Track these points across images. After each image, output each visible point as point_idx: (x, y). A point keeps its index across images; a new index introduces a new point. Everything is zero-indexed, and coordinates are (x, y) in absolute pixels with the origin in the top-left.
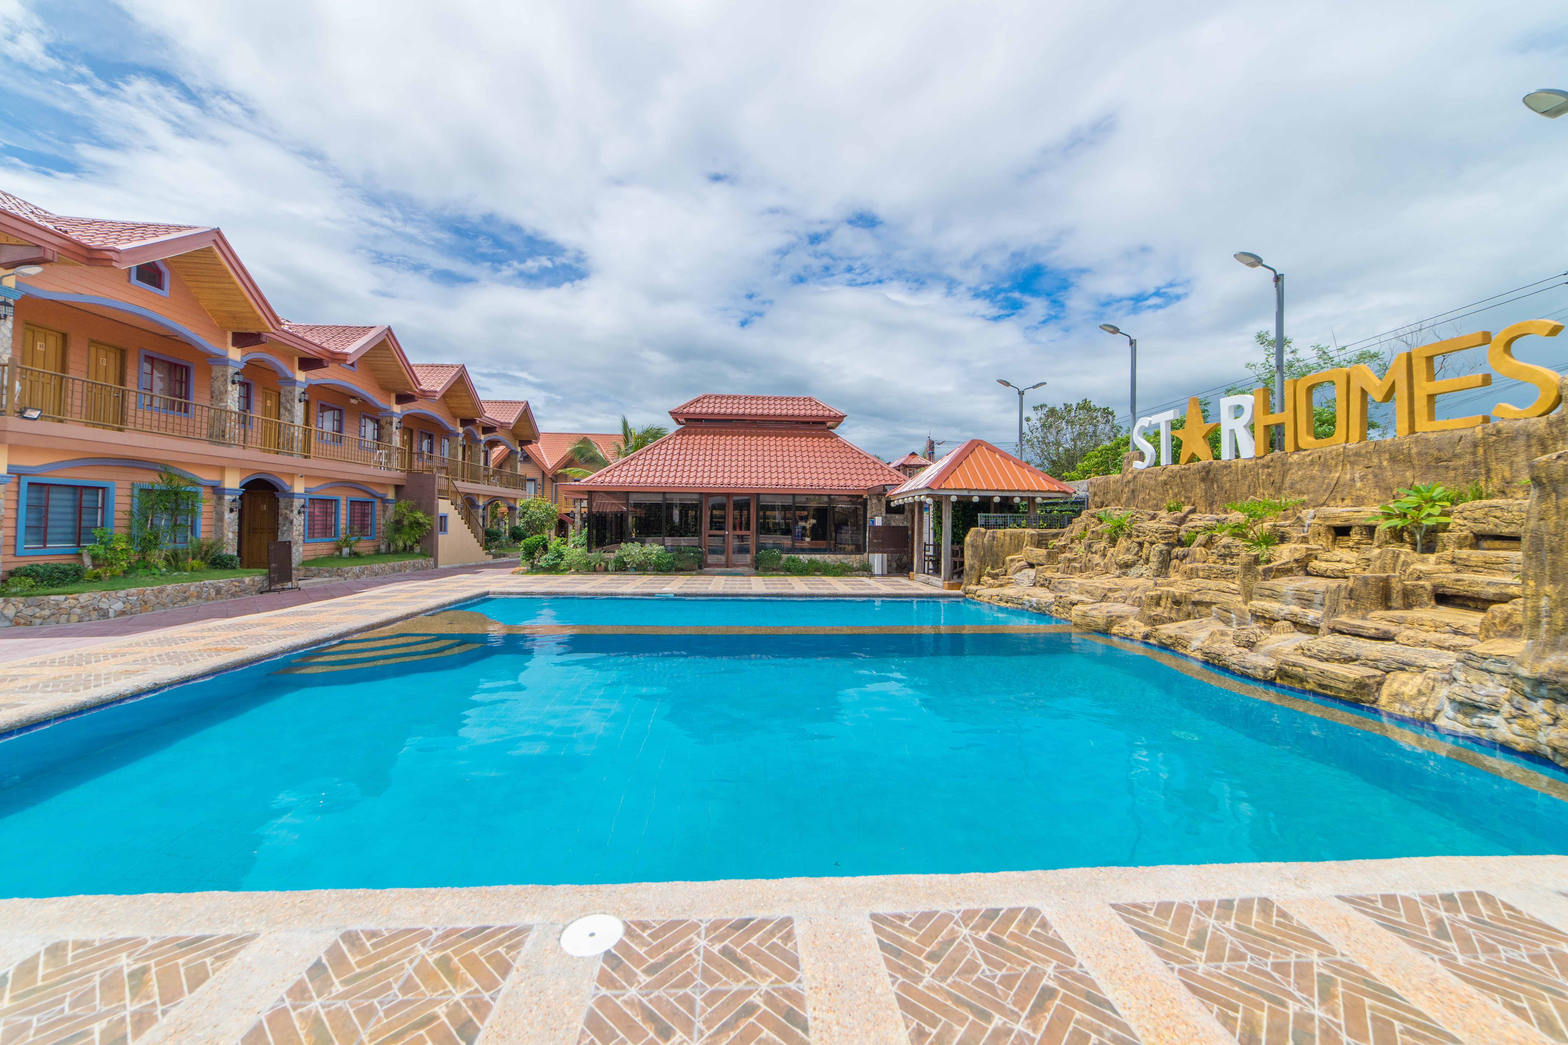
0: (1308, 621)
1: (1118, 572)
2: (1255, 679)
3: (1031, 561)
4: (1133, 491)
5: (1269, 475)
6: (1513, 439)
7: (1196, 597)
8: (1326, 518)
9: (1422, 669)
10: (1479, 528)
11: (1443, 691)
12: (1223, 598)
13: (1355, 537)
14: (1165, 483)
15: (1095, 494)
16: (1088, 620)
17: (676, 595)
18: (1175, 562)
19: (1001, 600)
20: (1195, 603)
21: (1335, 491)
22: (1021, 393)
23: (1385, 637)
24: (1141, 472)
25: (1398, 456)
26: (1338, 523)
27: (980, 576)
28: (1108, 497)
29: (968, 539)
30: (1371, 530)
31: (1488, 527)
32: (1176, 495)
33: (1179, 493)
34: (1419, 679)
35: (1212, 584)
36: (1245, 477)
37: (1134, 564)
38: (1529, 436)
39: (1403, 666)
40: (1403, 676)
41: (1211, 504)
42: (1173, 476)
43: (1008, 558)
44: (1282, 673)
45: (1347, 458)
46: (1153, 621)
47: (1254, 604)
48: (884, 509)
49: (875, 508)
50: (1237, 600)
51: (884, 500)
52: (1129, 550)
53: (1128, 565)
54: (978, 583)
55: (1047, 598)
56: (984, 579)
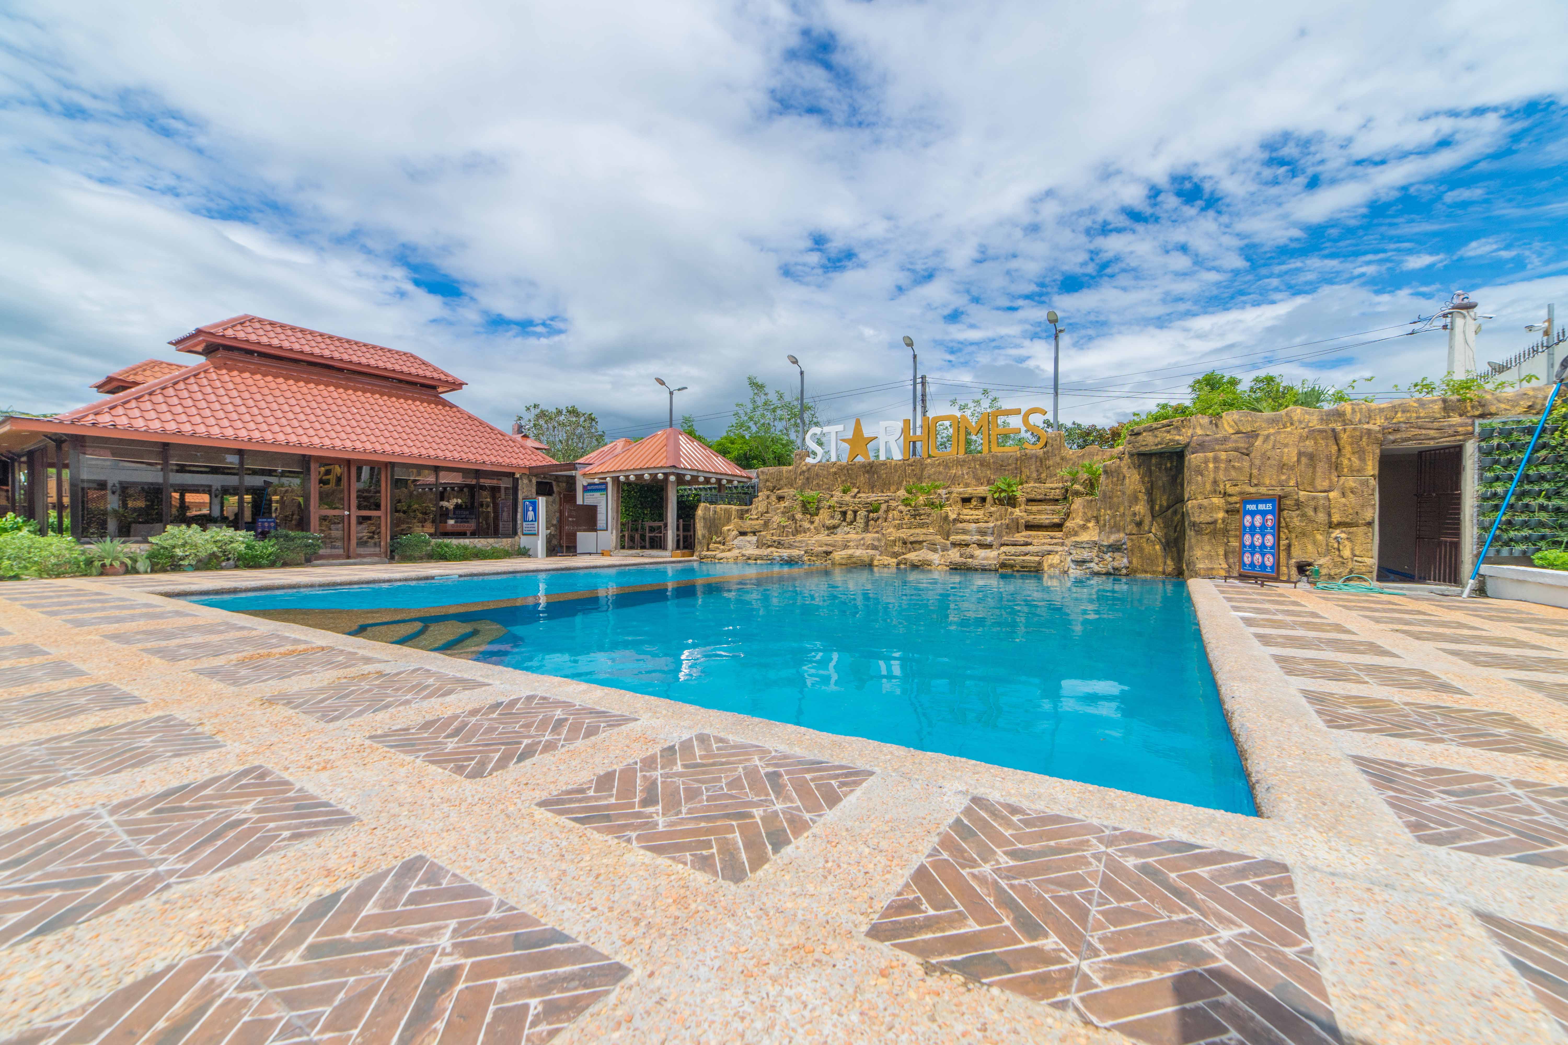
0: (988, 542)
1: (827, 532)
3: (741, 530)
4: (807, 479)
5: (913, 470)
6: (1031, 458)
7: (912, 539)
8: (959, 494)
9: (1056, 553)
10: (1029, 496)
11: (1069, 559)
12: (930, 538)
13: (974, 503)
14: (835, 473)
15: (767, 480)
16: (853, 560)
18: (873, 522)
19: (748, 559)
20: (911, 543)
21: (954, 480)
22: (668, 392)
23: (1027, 544)
25: (983, 463)
26: (966, 496)
27: (709, 545)
28: (781, 482)
29: (699, 513)
30: (983, 500)
31: (1032, 496)
32: (843, 481)
33: (845, 480)
34: (1057, 557)
35: (917, 531)
36: (897, 471)
37: (840, 525)
39: (1048, 553)
40: (1050, 557)
41: (873, 487)
43: (726, 528)
44: (1003, 566)
45: (960, 463)
46: (895, 555)
47: (953, 538)
48: (534, 490)
49: (526, 489)
50: (939, 538)
51: (534, 480)
52: (833, 517)
53: (835, 527)
54: (708, 550)
55: (795, 552)
56: (712, 546)
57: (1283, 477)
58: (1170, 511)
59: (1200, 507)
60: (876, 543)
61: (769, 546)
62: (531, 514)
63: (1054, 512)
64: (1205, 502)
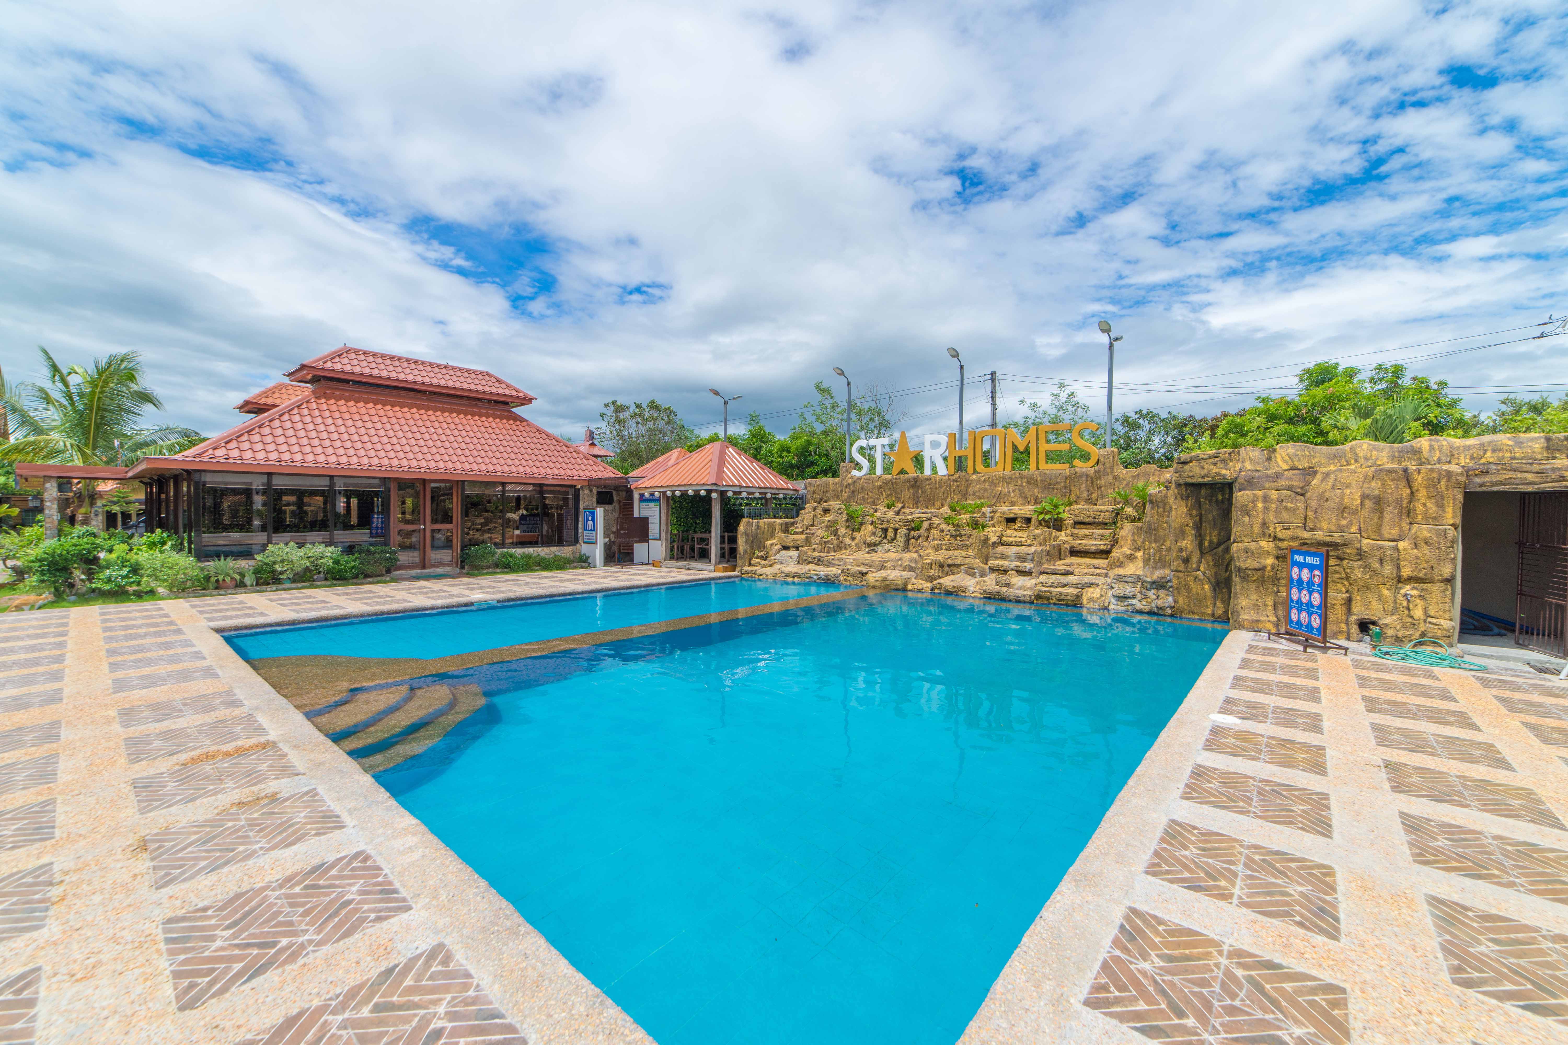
0: (1027, 569)
1: (867, 549)
2: (1025, 602)
3: (784, 544)
4: (853, 492)
5: (958, 486)
6: (1081, 477)
7: (950, 562)
8: (1004, 513)
9: (1098, 585)
10: (1077, 519)
11: (1110, 593)
12: (969, 561)
13: (1019, 523)
14: (880, 487)
15: (814, 492)
16: (888, 583)
17: (499, 601)
18: (913, 541)
19: (787, 576)
20: (949, 566)
21: (1000, 498)
22: (726, 403)
23: (1067, 573)
24: (860, 478)
25: (1031, 481)
26: (1011, 516)
27: (750, 560)
28: (828, 495)
29: (741, 528)
30: (1028, 520)
31: (1080, 519)
32: (888, 496)
33: (891, 494)
34: (1098, 590)
35: (956, 553)
36: (941, 487)
37: (880, 543)
38: (1087, 476)
39: (1090, 585)
40: (1091, 590)
41: (917, 503)
42: (886, 482)
43: (769, 542)
44: (1038, 597)
45: (1006, 480)
46: (931, 579)
47: (992, 563)
48: (595, 500)
49: (587, 499)
50: (977, 562)
51: (595, 491)
52: (874, 534)
53: (875, 544)
54: (750, 565)
55: (833, 571)
56: (754, 561)
57: (1344, 522)
58: (1220, 549)
59: (1247, 550)
60: (913, 565)
61: (809, 563)
62: (590, 523)
63: (1102, 537)
64: (1253, 546)
